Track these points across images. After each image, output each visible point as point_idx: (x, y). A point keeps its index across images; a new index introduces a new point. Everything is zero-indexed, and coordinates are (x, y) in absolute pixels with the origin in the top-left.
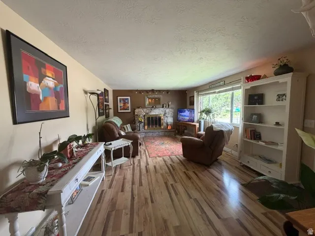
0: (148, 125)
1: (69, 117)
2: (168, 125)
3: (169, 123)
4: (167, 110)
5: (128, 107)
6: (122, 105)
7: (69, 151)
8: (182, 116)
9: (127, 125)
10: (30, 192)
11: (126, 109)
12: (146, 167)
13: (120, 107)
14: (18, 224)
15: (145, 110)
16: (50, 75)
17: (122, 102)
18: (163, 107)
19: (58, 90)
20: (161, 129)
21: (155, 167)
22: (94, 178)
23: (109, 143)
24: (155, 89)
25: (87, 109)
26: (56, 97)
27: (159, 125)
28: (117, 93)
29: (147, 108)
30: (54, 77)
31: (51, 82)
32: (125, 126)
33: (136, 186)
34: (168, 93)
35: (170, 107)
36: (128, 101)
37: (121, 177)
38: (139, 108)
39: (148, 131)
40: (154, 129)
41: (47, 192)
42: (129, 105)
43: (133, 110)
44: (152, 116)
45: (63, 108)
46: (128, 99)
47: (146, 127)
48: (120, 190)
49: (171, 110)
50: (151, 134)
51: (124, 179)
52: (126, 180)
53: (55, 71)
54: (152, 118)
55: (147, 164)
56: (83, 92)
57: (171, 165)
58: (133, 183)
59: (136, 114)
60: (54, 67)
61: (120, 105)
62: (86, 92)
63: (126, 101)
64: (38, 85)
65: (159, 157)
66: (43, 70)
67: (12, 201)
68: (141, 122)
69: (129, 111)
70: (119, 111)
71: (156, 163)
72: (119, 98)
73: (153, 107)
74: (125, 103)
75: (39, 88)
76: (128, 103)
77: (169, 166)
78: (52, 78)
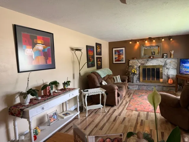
0: (144, 77)
1: (55, 68)
2: (168, 78)
3: (170, 76)
4: (169, 61)
5: (123, 58)
6: (117, 56)
7: (48, 91)
8: (185, 67)
9: (117, 77)
10: (19, 108)
11: (120, 61)
12: (116, 117)
13: (115, 58)
14: (16, 123)
15: (140, 61)
16: (40, 42)
17: (117, 53)
18: (163, 57)
19: (46, 50)
20: (160, 82)
21: (124, 118)
22: (69, 114)
23: (87, 90)
24: (152, 37)
25: (73, 62)
26: (44, 56)
27: (157, 78)
28: (112, 45)
29: (143, 58)
30: (43, 43)
31: (41, 47)
32: (115, 77)
33: (97, 129)
34: (170, 39)
35: (172, 57)
36: (123, 53)
37: (91, 120)
38: (133, 59)
39: (143, 84)
40: (151, 82)
41: (23, 109)
42: (124, 56)
43: (128, 61)
44: (149, 68)
45: (50, 62)
46: (123, 50)
47: (141, 79)
48: (84, 128)
49: (173, 60)
50: (145, 88)
51: (93, 121)
52: (93, 123)
53: (43, 39)
54: (149, 69)
55: (120, 115)
56: (69, 49)
57: (142, 120)
58: (96, 126)
59: (130, 65)
60: (43, 36)
61: (115, 56)
62: (72, 49)
63: (121, 53)
64: (32, 50)
65: (137, 111)
66: (35, 40)
67: (13, 110)
68: (134, 74)
69: (124, 62)
70: (114, 62)
71: (129, 115)
72: (114, 50)
73: (150, 58)
74: (119, 55)
75: (33, 52)
76: (123, 54)
77: (140, 121)
78: (42, 44)
